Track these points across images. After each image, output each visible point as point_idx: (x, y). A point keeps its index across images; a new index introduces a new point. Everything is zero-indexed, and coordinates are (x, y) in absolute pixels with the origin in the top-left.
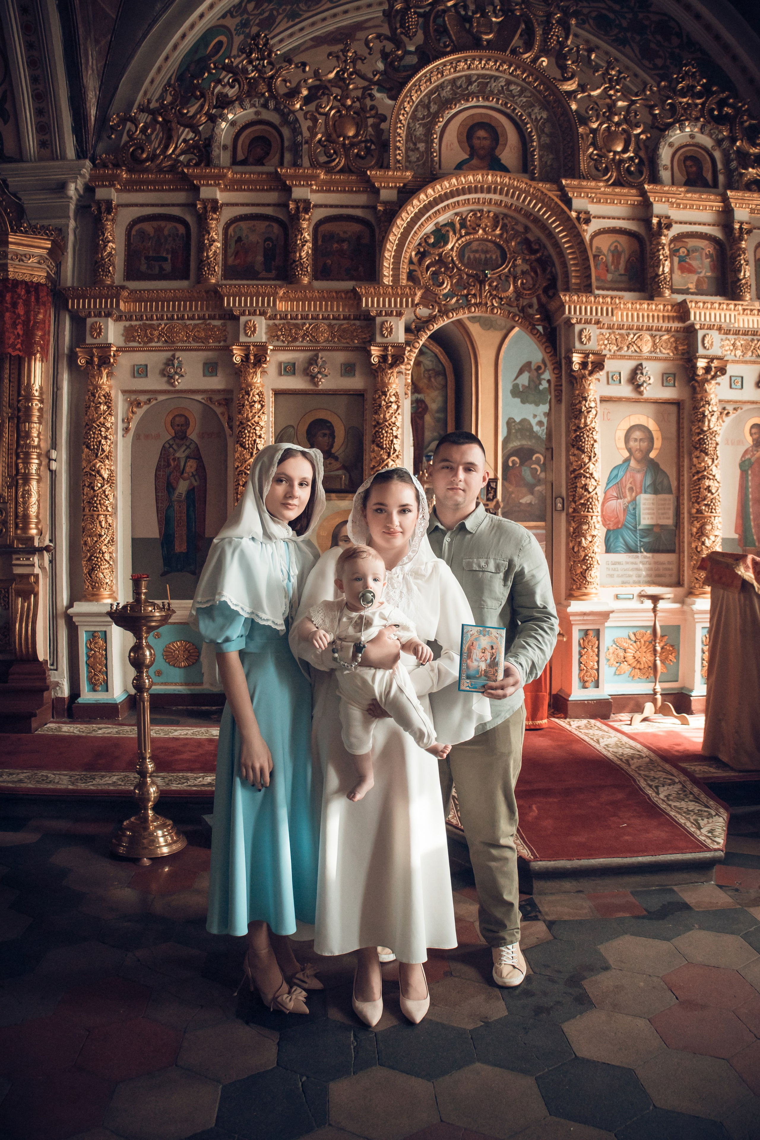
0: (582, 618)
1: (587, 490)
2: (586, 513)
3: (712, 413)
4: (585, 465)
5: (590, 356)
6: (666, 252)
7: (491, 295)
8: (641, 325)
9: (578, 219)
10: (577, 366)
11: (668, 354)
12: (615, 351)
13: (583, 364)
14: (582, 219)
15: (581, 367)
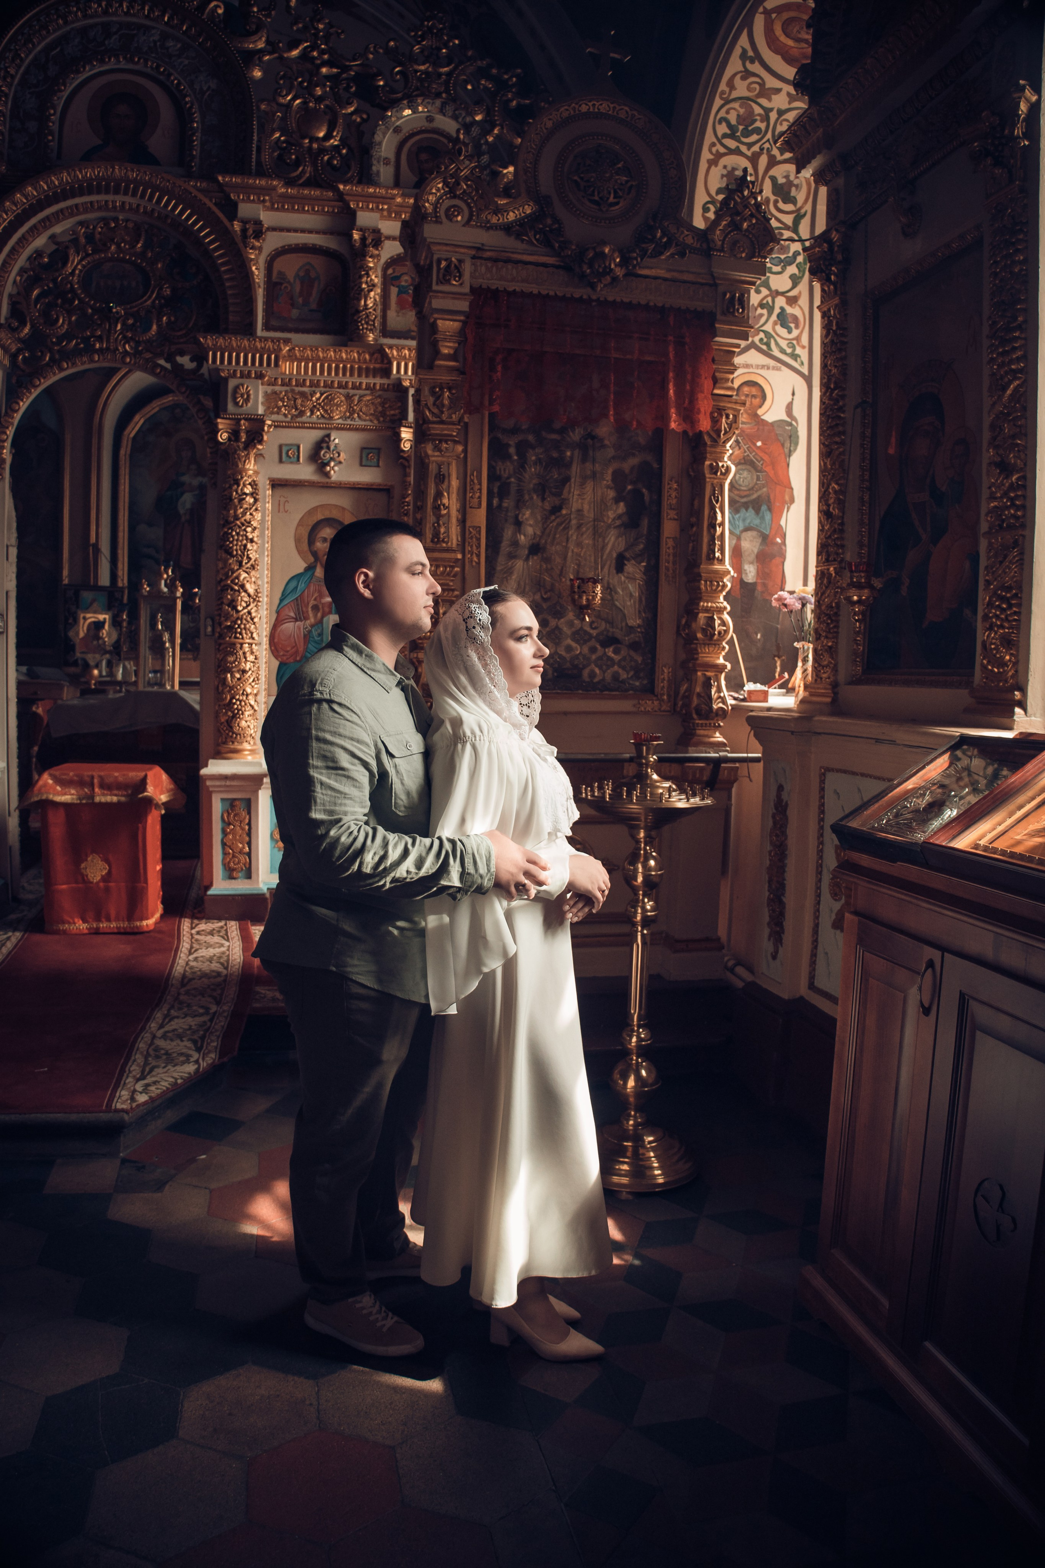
0: (223, 783)
1: (235, 608)
2: (233, 640)
4: (233, 572)
5: (242, 422)
6: (371, 280)
7: (125, 337)
8: (329, 380)
9: (244, 231)
10: (225, 436)
11: (371, 421)
12: (293, 416)
13: (235, 434)
14: (251, 231)
15: (233, 438)
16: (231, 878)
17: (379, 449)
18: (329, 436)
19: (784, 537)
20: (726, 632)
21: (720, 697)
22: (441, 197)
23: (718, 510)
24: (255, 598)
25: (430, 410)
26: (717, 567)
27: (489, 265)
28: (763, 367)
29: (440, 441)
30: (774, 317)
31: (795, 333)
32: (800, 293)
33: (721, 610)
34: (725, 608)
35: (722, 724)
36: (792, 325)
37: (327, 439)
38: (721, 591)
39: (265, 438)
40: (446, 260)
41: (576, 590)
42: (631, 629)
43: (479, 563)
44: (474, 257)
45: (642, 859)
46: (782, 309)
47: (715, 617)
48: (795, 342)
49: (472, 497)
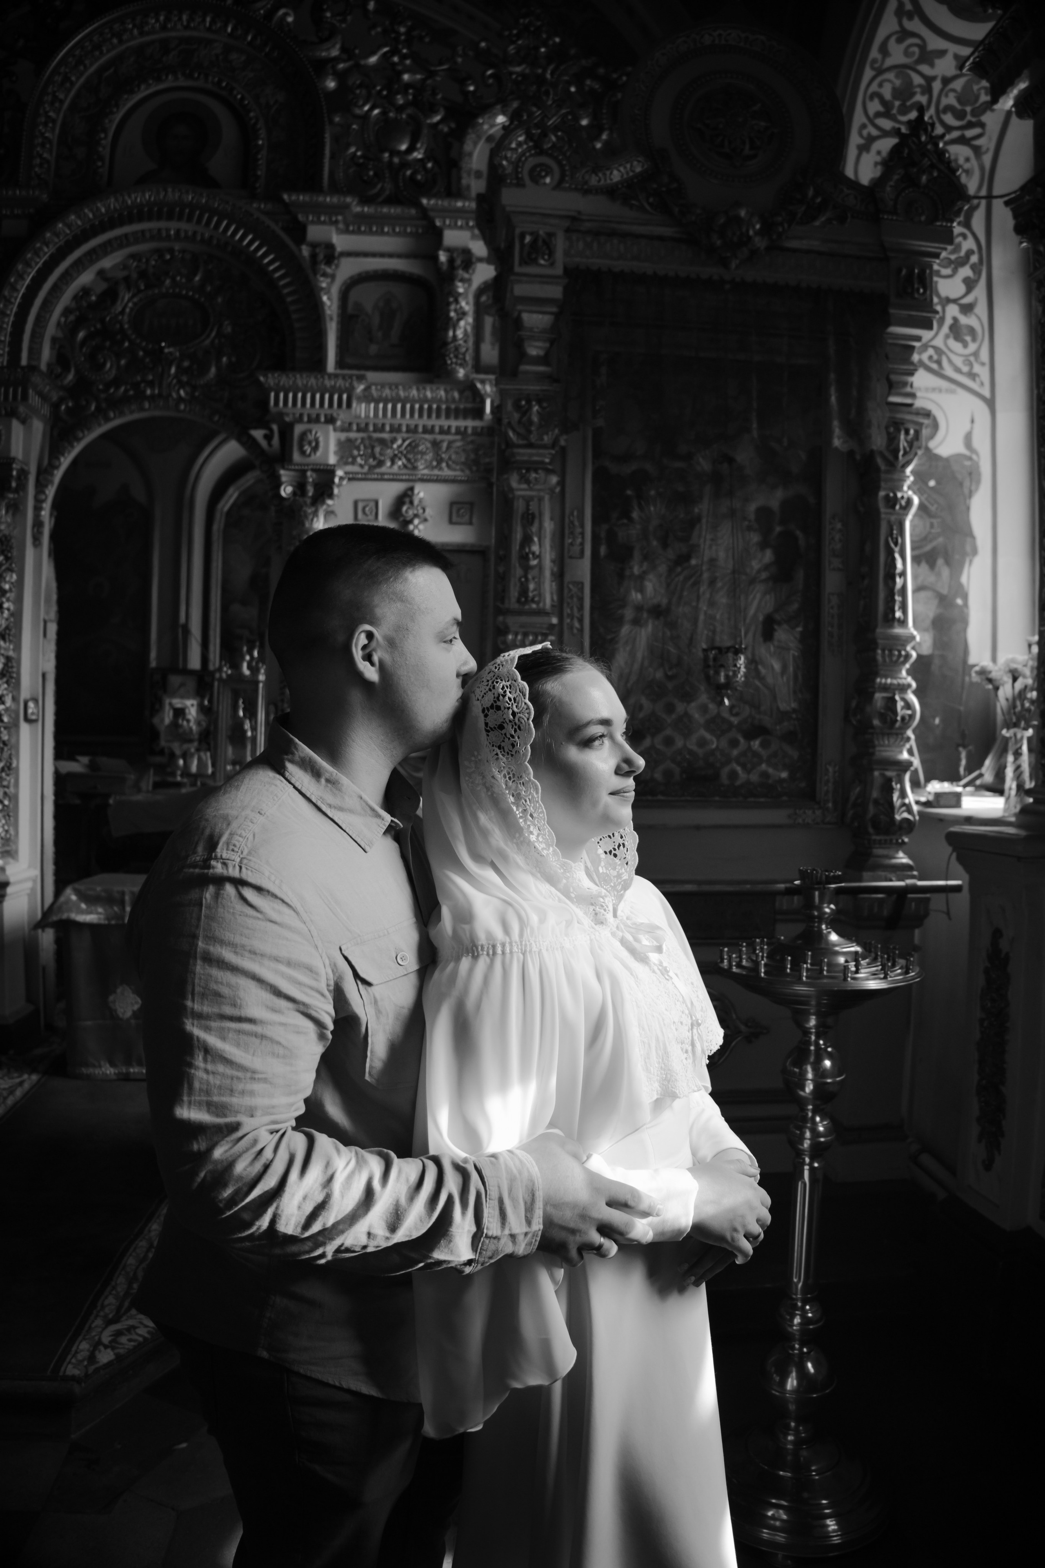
5: (309, 473)
6: (461, 307)
7: (180, 382)
8: (412, 423)
9: (314, 256)
10: (289, 489)
11: (462, 470)
12: (372, 468)
14: (321, 257)
15: (299, 492)
17: (472, 504)
18: (412, 489)
19: (965, 597)
20: (912, 717)
21: (904, 805)
22: (523, 154)
23: (897, 556)
25: (514, 430)
26: (898, 631)
27: (589, 239)
28: (934, 390)
29: (528, 470)
30: (945, 329)
31: (972, 347)
32: (976, 300)
33: (904, 688)
34: (909, 686)
35: (906, 840)
36: (968, 338)
37: (410, 493)
38: (904, 663)
39: (336, 491)
40: (531, 234)
41: (711, 663)
42: (784, 715)
43: (581, 630)
44: (568, 230)
45: (812, 1059)
46: (955, 320)
47: (897, 697)
48: (972, 359)
49: (571, 544)
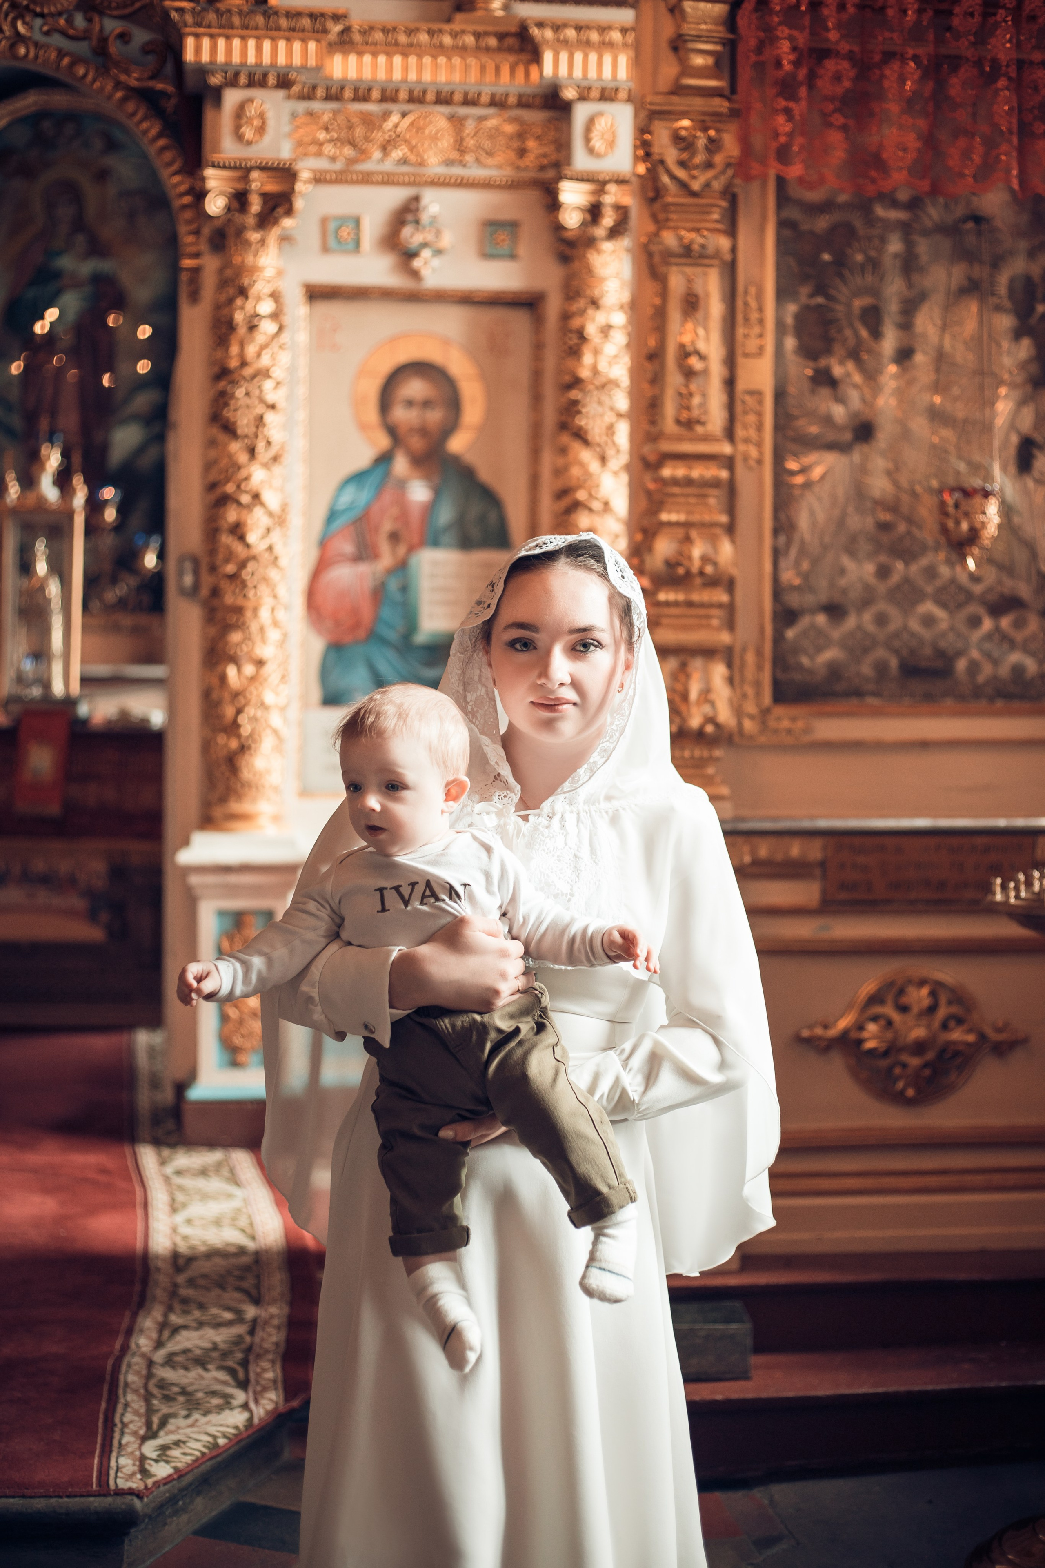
0: (221, 880)
1: (242, 538)
2: (239, 600)
3: (606, 330)
4: (237, 470)
5: (255, 175)
8: (418, 88)
10: (220, 202)
11: (499, 168)
12: (348, 161)
13: (239, 199)
15: (235, 205)
16: (235, 1064)
17: (516, 225)
18: (417, 199)
24: (280, 519)
25: (670, 173)
37: (415, 205)
39: (297, 203)
41: (948, 510)
43: (760, 462)
49: (747, 336)
